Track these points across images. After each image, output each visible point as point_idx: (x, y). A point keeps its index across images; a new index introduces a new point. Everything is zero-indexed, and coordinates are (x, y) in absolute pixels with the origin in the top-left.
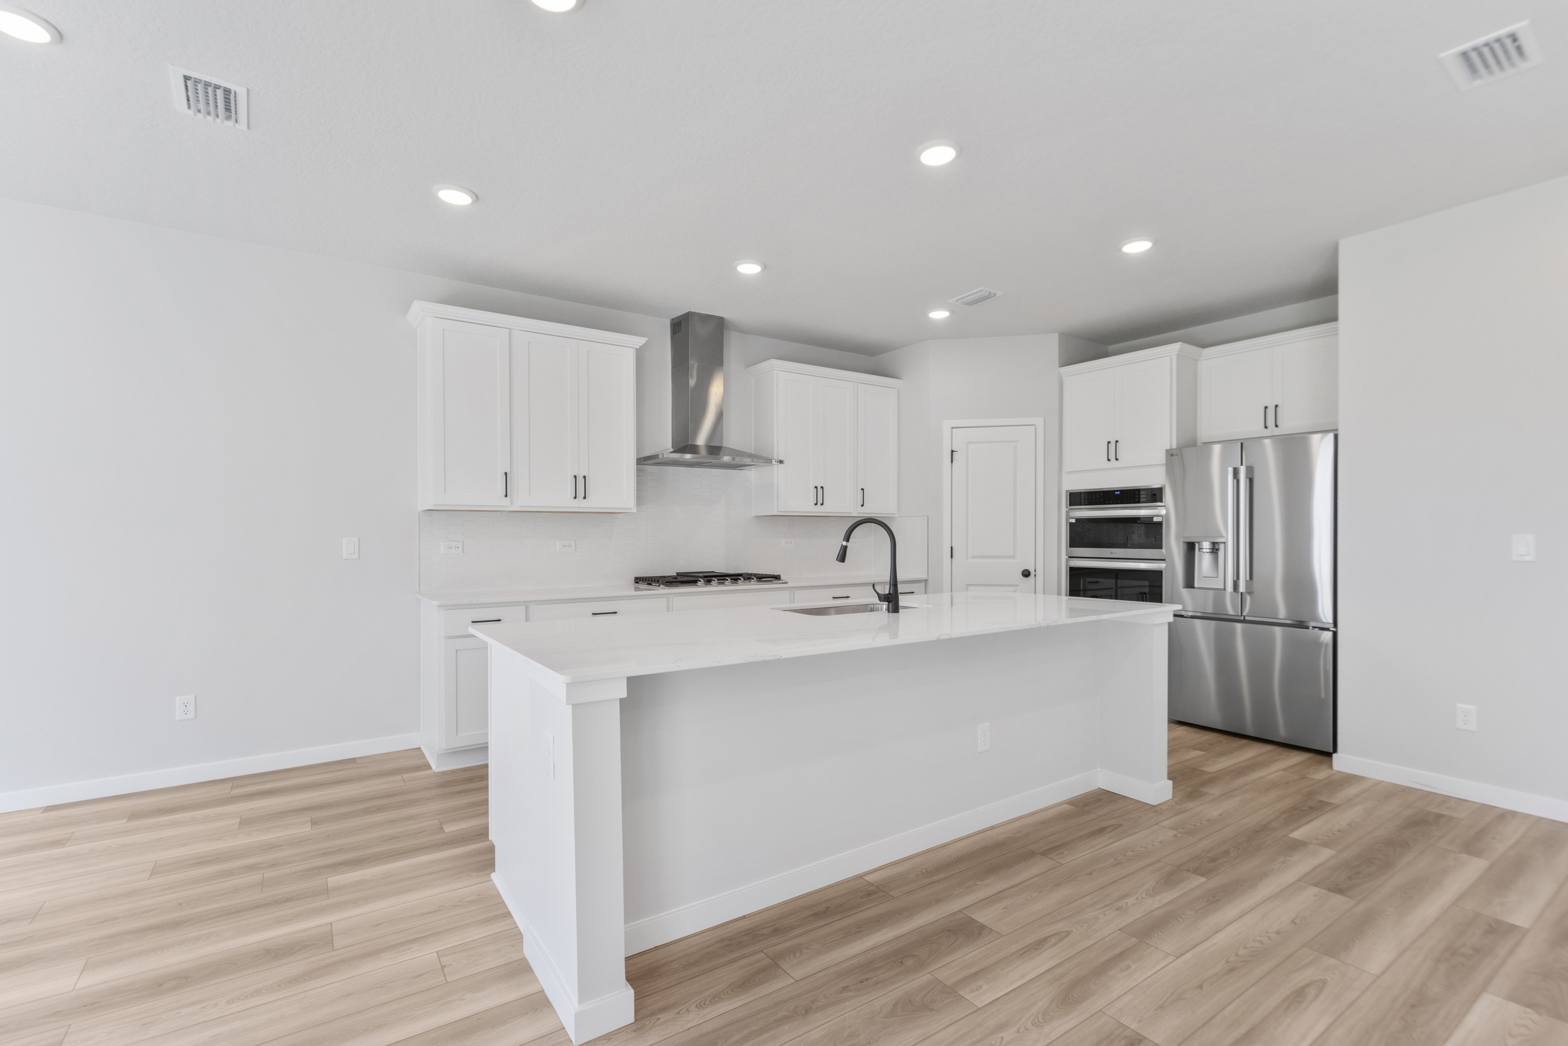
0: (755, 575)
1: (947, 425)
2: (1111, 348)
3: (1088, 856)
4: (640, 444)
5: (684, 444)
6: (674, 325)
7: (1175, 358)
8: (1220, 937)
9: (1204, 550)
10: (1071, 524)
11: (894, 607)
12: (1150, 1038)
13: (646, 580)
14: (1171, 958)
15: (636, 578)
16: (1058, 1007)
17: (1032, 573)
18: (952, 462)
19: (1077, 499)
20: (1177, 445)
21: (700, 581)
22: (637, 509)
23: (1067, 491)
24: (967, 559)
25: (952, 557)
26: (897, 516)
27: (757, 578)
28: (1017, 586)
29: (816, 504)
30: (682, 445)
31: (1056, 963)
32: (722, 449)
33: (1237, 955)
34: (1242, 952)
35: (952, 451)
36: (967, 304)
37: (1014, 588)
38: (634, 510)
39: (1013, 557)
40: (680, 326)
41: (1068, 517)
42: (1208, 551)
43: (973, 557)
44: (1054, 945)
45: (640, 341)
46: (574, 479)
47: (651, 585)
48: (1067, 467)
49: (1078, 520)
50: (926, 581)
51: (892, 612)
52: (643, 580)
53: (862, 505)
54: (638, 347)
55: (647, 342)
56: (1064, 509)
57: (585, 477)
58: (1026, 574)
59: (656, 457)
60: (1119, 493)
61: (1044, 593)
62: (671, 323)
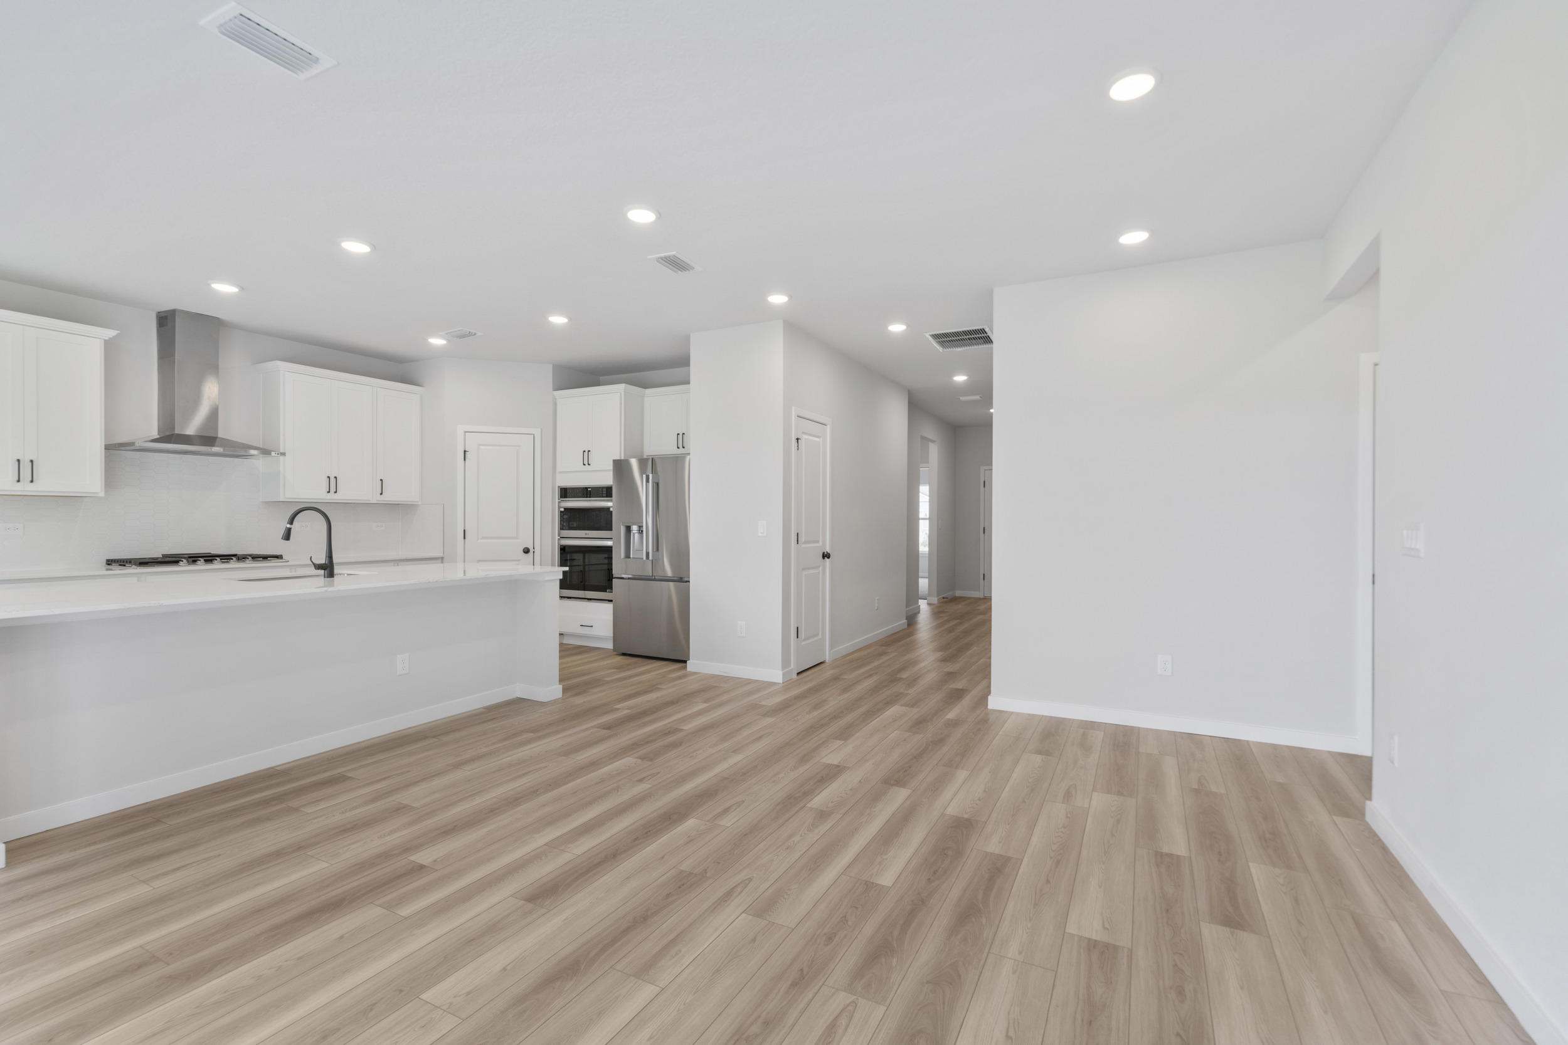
0: (250, 555)
1: (461, 429)
2: (602, 378)
4: (108, 431)
5: (169, 436)
6: (160, 318)
7: (623, 393)
10: (561, 512)
11: (331, 574)
13: (118, 562)
15: (108, 561)
17: (531, 550)
18: (465, 460)
19: (565, 493)
21: (182, 561)
22: (106, 492)
23: (559, 487)
24: (478, 540)
25: (464, 538)
26: (420, 503)
27: (253, 558)
28: (519, 560)
29: (329, 492)
30: (168, 433)
32: (218, 440)
35: (465, 451)
36: (458, 337)
37: (517, 562)
38: (102, 494)
39: (516, 538)
40: (166, 321)
41: (559, 507)
43: (484, 538)
45: (110, 333)
46: (17, 463)
47: (125, 566)
48: (559, 469)
49: (566, 509)
50: (442, 558)
51: (327, 577)
52: (115, 562)
53: (381, 494)
54: (107, 338)
55: (118, 334)
56: (557, 501)
57: (32, 461)
58: (526, 551)
59: (132, 444)
61: (541, 565)
62: (157, 316)
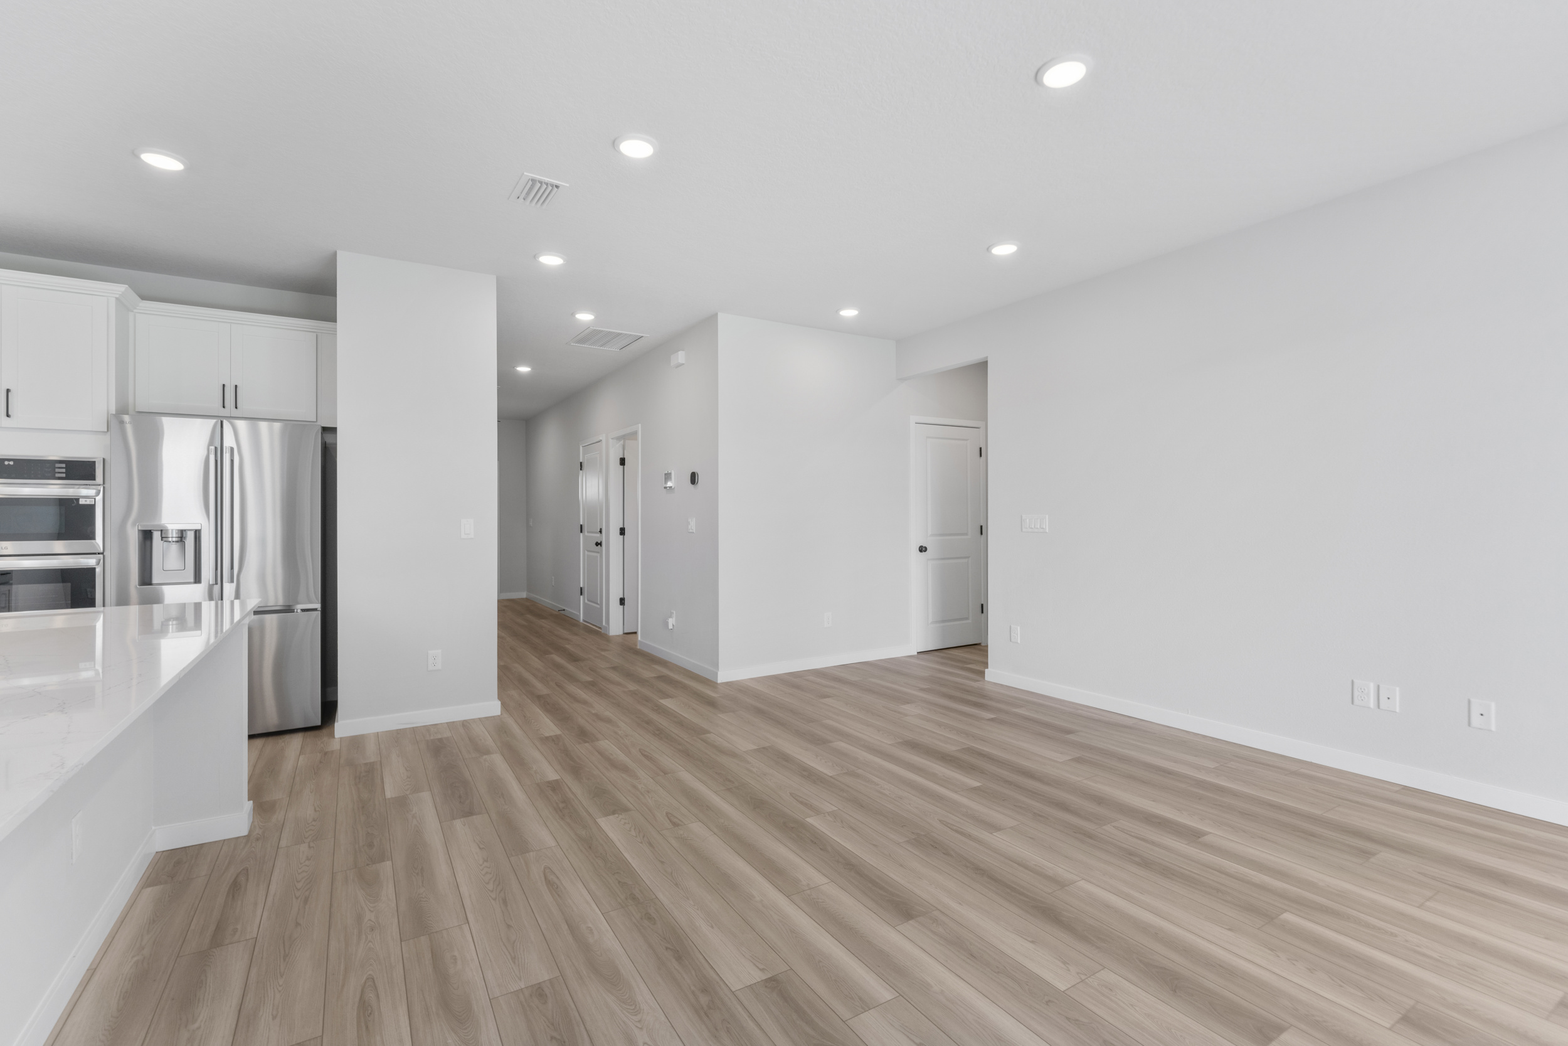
3: (266, 914)
8: (464, 889)
9: (170, 539)
12: (541, 981)
14: (466, 927)
16: (466, 1029)
20: (116, 410)
31: (405, 1007)
33: (492, 891)
34: (490, 886)
42: (174, 539)
44: (378, 997)
60: (11, 463)
